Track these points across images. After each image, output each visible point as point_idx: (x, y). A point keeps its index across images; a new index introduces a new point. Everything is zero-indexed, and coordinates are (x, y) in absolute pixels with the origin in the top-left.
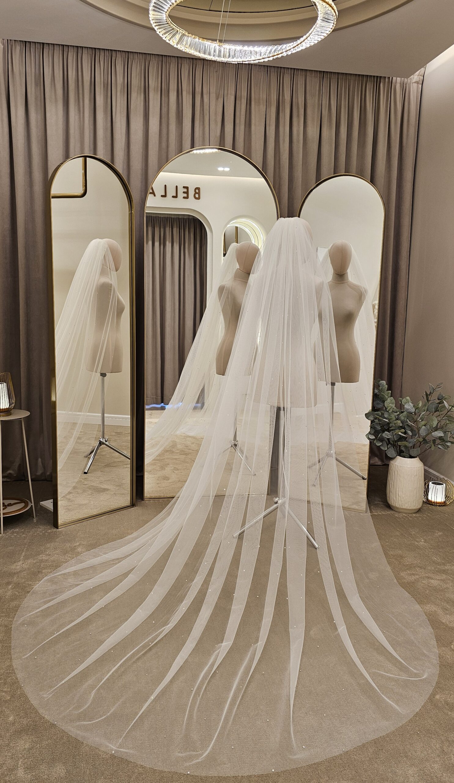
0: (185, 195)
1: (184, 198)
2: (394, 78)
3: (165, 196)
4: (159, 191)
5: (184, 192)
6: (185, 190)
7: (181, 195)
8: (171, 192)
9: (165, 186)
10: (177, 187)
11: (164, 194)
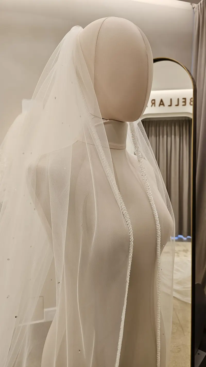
1: (183, 105)
3: (170, 105)
4: (167, 103)
6: (184, 100)
7: (181, 103)
8: (175, 103)
9: (171, 100)
10: (178, 99)
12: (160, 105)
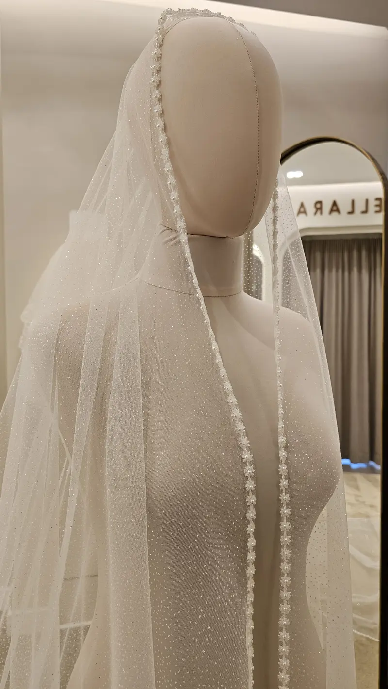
0: (378, 209)
1: (377, 212)
3: (352, 213)
4: (344, 207)
5: (377, 206)
6: (378, 202)
7: (372, 208)
8: (360, 207)
9: (353, 202)
10: (367, 201)
11: (350, 210)
12: (332, 211)
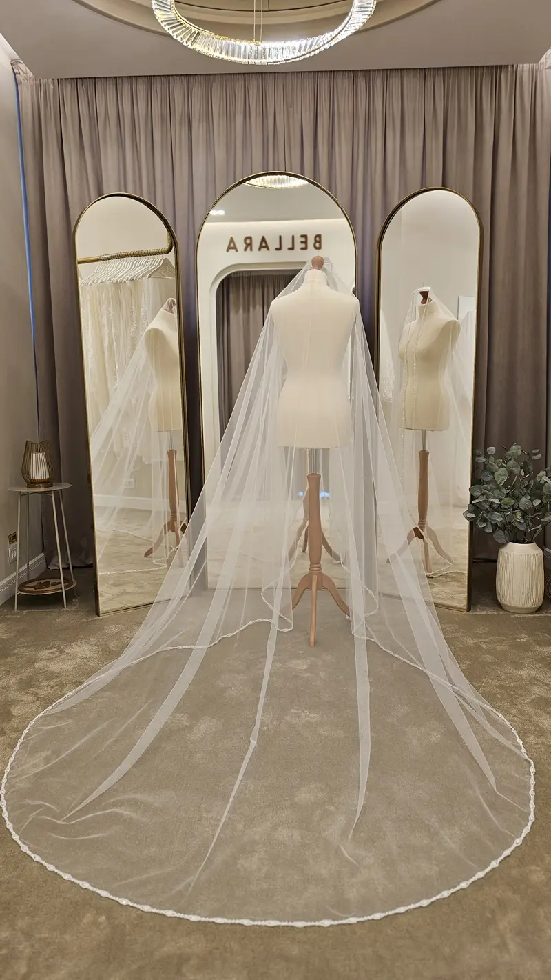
0: (303, 246)
1: (302, 249)
2: (520, 66)
3: (279, 249)
5: (302, 242)
7: (298, 245)
8: (287, 243)
9: (280, 237)
10: (293, 237)
11: (278, 246)
12: (261, 247)
